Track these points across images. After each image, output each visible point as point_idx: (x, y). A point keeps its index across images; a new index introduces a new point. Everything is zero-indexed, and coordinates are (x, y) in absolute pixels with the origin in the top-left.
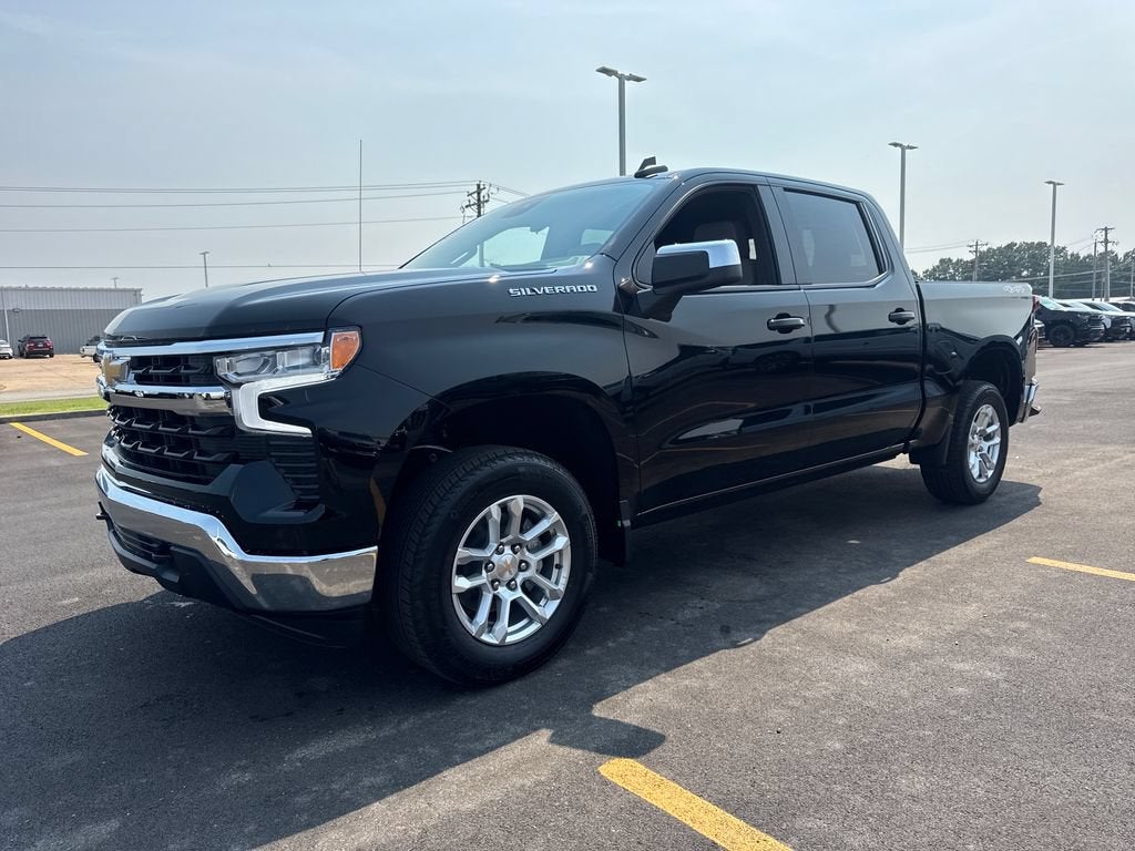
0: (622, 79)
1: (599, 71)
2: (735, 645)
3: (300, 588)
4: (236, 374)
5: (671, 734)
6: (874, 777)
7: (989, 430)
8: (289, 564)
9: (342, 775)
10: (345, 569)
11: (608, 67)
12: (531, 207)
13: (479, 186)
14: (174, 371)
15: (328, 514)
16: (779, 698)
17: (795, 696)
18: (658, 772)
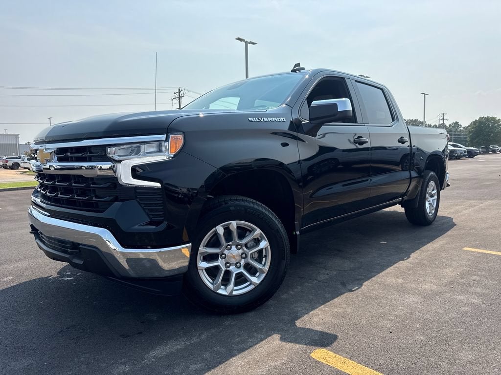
0: (247, 43)
1: (236, 39)
2: (351, 291)
3: (148, 265)
4: (118, 155)
5: (339, 335)
6: (447, 353)
7: (433, 193)
8: (142, 253)
9: (178, 365)
10: (171, 256)
11: (240, 37)
12: (241, 85)
13: (179, 89)
14: (83, 154)
15: (169, 227)
16: (383, 316)
17: (390, 314)
18: (341, 355)
